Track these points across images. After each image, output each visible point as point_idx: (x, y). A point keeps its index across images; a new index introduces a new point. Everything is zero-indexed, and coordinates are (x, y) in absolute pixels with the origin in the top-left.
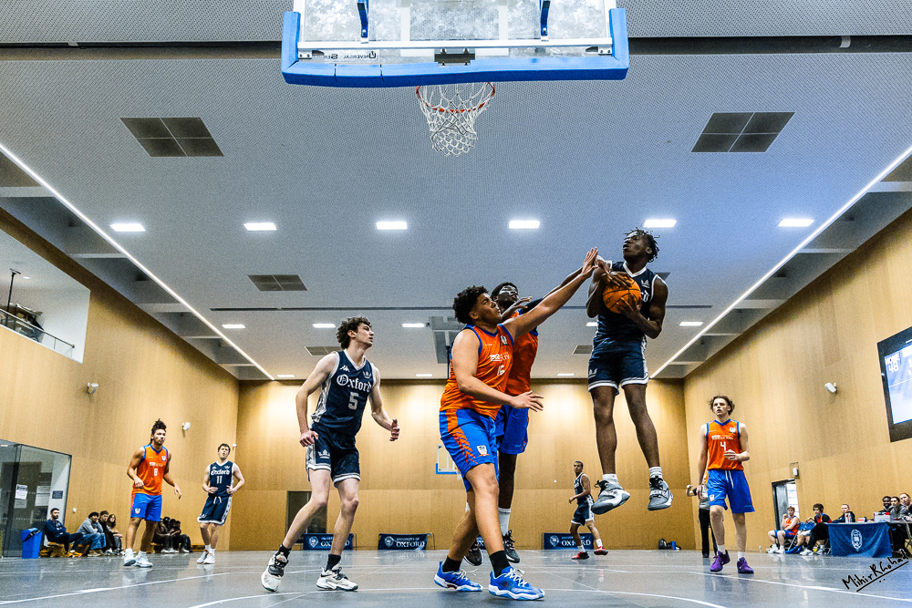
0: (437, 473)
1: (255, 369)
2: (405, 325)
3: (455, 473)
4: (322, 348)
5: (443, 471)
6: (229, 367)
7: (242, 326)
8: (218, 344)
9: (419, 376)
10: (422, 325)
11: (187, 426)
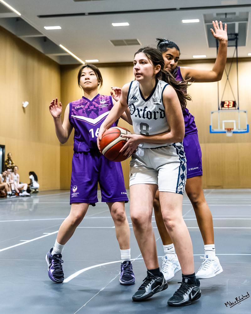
0: (211, 132)
1: (70, 57)
2: (184, 21)
3: (225, 132)
4: (122, 41)
5: (215, 130)
6: (53, 56)
7: (59, 28)
8: (45, 40)
9: (195, 57)
10: (197, 21)
11: (26, 104)
